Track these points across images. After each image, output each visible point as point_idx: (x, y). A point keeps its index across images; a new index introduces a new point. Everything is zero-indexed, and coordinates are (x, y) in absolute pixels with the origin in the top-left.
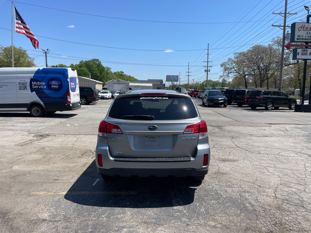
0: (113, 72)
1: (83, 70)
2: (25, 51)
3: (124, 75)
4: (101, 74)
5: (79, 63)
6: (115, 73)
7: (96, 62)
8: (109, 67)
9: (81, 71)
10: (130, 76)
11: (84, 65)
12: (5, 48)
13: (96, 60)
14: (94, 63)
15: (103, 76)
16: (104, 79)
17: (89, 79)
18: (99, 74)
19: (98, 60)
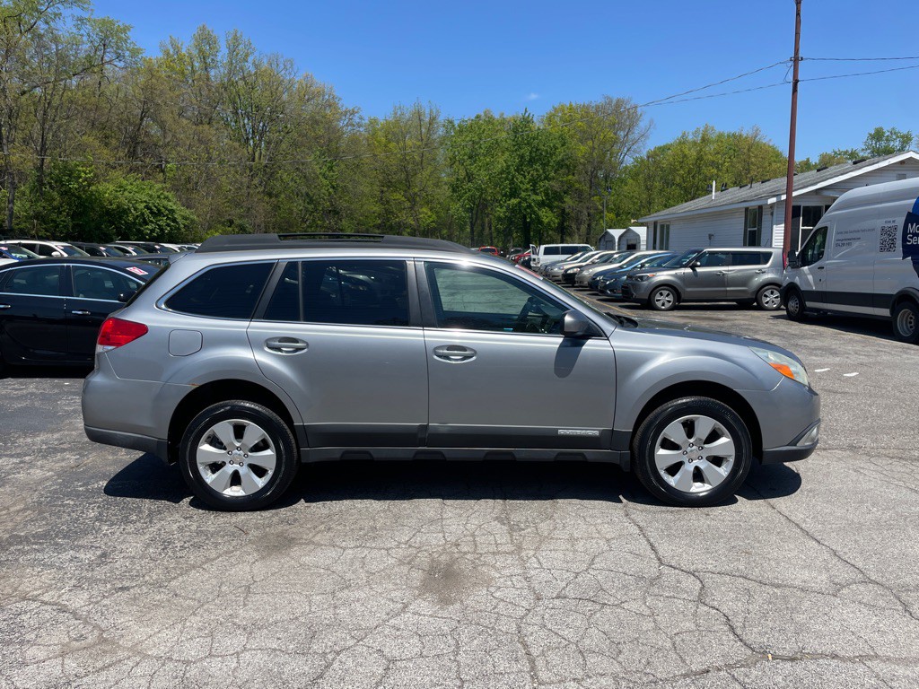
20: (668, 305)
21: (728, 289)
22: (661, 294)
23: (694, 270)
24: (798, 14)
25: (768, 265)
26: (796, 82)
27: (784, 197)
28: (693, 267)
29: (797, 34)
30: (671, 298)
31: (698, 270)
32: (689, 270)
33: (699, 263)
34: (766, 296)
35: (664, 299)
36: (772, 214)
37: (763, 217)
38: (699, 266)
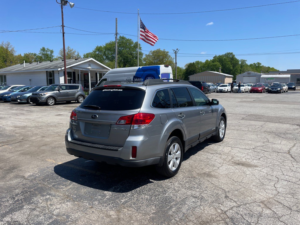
0: (249, 64)
1: (216, 65)
2: (167, 52)
3: (261, 67)
4: (233, 67)
5: (213, 58)
6: (251, 65)
7: (230, 56)
8: (244, 60)
9: (214, 66)
10: (269, 68)
11: (217, 60)
12: (153, 51)
13: (229, 54)
14: (228, 57)
15: (236, 69)
16: (237, 72)
17: (218, 73)
18: (232, 68)
19: (232, 53)
20: (53, 104)
21: (70, 97)
22: (50, 100)
23: (59, 91)
24: (62, 12)
25: (79, 89)
26: (64, 33)
27: (64, 68)
28: (59, 90)
29: (63, 18)
30: (53, 101)
31: (61, 91)
32: (58, 92)
33: (61, 89)
34: (80, 99)
35: (51, 102)
36: (59, 73)
37: (55, 74)
38: (61, 90)
